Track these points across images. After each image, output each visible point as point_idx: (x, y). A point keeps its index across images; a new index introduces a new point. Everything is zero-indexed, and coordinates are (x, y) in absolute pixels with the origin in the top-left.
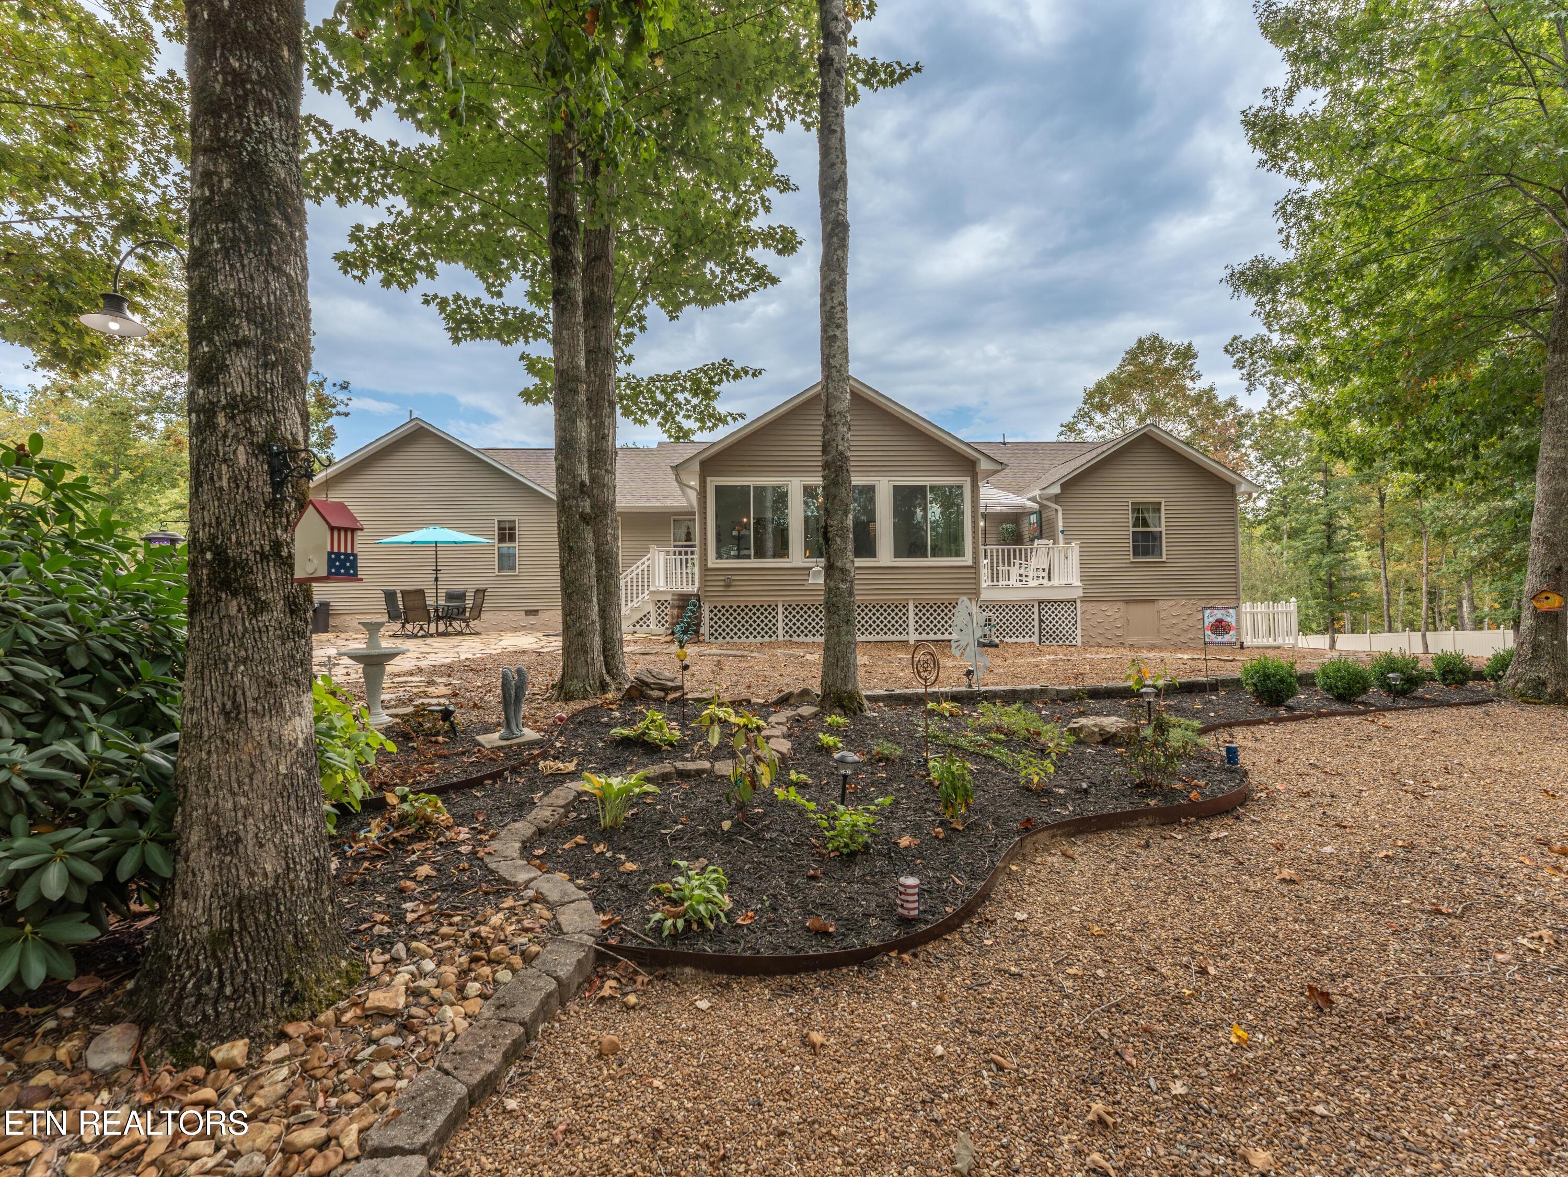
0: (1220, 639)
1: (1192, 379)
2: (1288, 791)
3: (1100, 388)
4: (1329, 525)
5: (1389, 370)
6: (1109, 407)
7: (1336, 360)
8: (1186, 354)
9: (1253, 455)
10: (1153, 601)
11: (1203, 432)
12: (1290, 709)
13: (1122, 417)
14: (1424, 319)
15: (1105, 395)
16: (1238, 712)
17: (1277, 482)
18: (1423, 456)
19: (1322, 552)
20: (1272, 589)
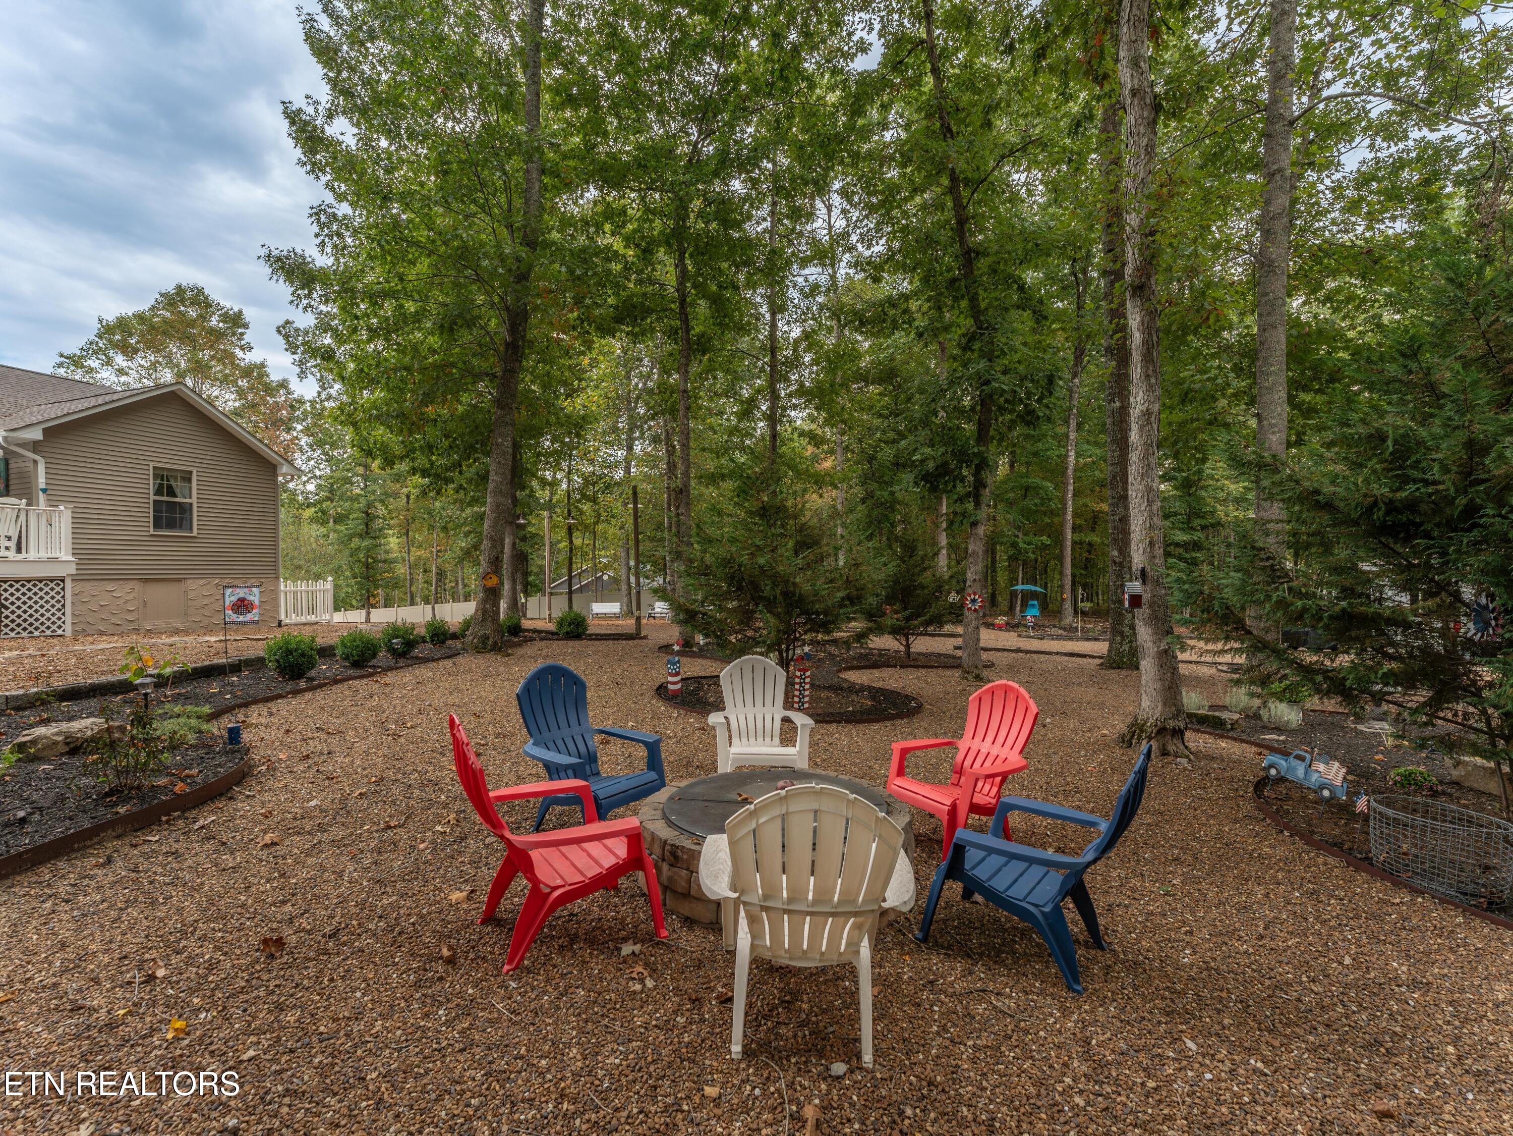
0: (241, 618)
1: (242, 348)
2: (290, 758)
3: (122, 324)
4: (367, 514)
5: (402, 390)
6: (135, 351)
7: (362, 370)
8: (236, 321)
9: (304, 441)
10: (180, 580)
11: (254, 406)
12: (311, 679)
13: (154, 365)
14: (425, 358)
15: (131, 335)
16: (260, 690)
17: (325, 470)
18: (428, 466)
19: (361, 536)
20: (315, 569)
